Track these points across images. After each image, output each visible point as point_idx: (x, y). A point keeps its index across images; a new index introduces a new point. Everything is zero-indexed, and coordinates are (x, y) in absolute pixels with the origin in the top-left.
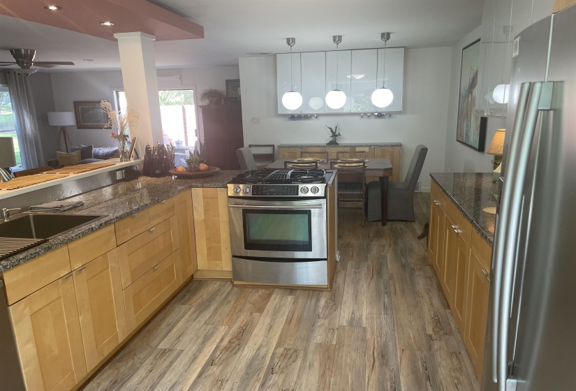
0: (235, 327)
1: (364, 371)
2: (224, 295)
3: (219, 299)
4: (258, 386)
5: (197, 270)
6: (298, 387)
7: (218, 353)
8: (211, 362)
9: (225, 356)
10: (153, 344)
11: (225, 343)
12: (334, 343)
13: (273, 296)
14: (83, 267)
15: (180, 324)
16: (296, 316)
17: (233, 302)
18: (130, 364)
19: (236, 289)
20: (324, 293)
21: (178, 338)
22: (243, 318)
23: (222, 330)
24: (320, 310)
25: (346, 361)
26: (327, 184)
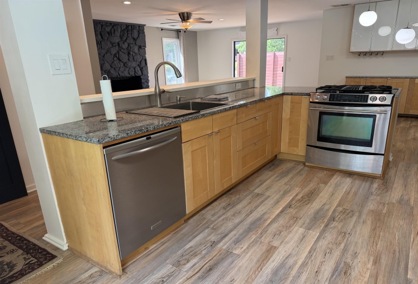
0: (306, 190)
1: (410, 234)
2: (298, 171)
3: (294, 172)
4: (323, 226)
5: (280, 152)
6: (353, 233)
7: (294, 202)
8: (289, 206)
9: (299, 204)
10: (252, 189)
11: (299, 197)
12: (384, 211)
13: (335, 176)
14: (219, 132)
15: (268, 181)
16: (353, 191)
17: (304, 175)
18: (238, 196)
19: (306, 168)
20: (378, 180)
21: (267, 189)
22: (311, 186)
23: (297, 190)
24: (374, 190)
25: (394, 224)
26: (394, 95)
